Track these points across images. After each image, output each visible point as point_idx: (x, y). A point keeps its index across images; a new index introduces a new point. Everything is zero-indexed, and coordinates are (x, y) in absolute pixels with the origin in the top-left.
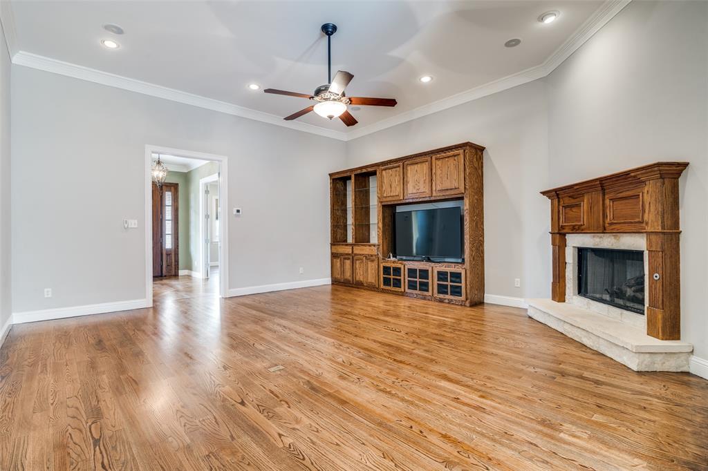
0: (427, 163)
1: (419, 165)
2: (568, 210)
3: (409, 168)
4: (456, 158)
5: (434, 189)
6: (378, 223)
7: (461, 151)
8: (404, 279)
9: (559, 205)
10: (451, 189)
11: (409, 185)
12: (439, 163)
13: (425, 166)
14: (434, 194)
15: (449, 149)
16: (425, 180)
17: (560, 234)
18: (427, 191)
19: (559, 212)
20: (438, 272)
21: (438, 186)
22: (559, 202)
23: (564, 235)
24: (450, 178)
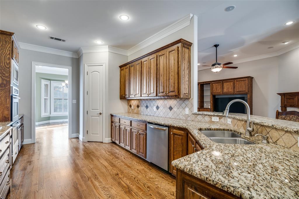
0: (232, 82)
1: (229, 83)
2: (288, 100)
3: (225, 84)
4: (245, 81)
5: (235, 91)
6: (211, 101)
7: (247, 79)
9: (284, 98)
10: (242, 91)
11: (224, 89)
12: (238, 82)
13: (232, 83)
14: (235, 92)
15: (242, 78)
16: (231, 88)
17: (285, 107)
18: (232, 91)
19: (284, 100)
21: (237, 90)
22: (284, 97)
23: (286, 107)
24: (242, 87)
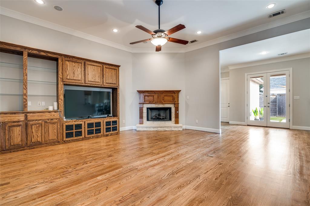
1: (95, 67)
2: (146, 97)
3: (88, 66)
4: (115, 70)
5: (104, 81)
7: (117, 68)
8: (85, 130)
10: (113, 84)
11: (88, 76)
12: (107, 70)
13: (99, 69)
14: (104, 84)
15: (112, 65)
16: (99, 76)
17: (143, 104)
18: (100, 82)
19: (143, 97)
20: (106, 122)
22: (143, 94)
24: (112, 78)
